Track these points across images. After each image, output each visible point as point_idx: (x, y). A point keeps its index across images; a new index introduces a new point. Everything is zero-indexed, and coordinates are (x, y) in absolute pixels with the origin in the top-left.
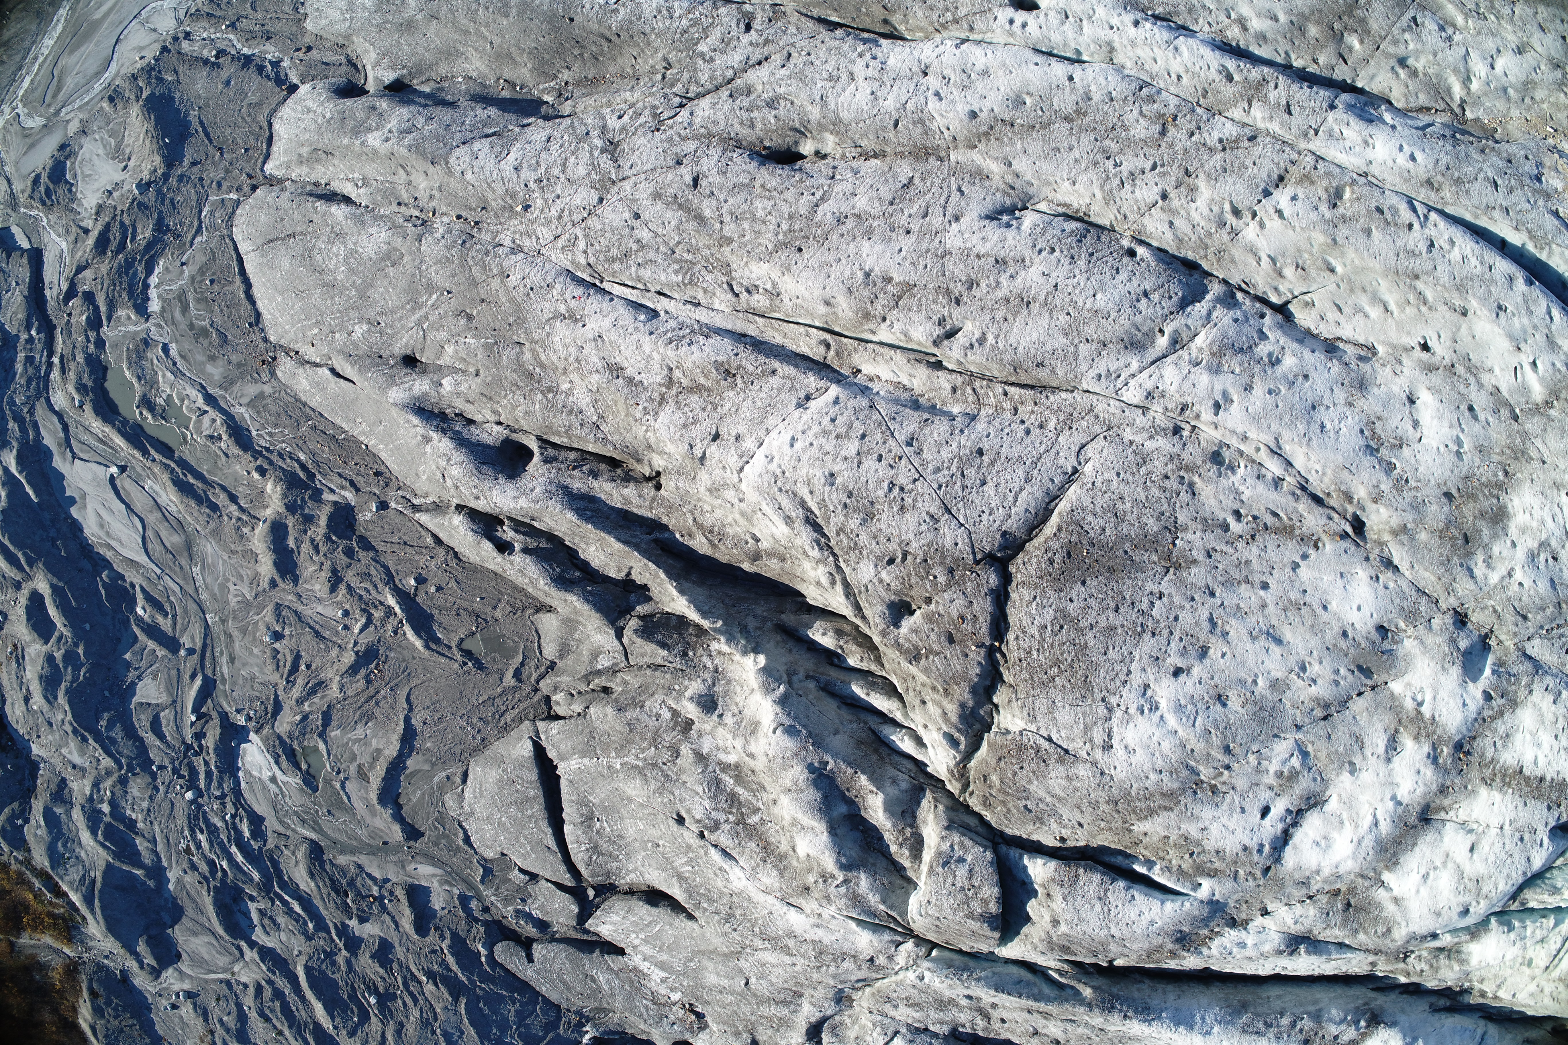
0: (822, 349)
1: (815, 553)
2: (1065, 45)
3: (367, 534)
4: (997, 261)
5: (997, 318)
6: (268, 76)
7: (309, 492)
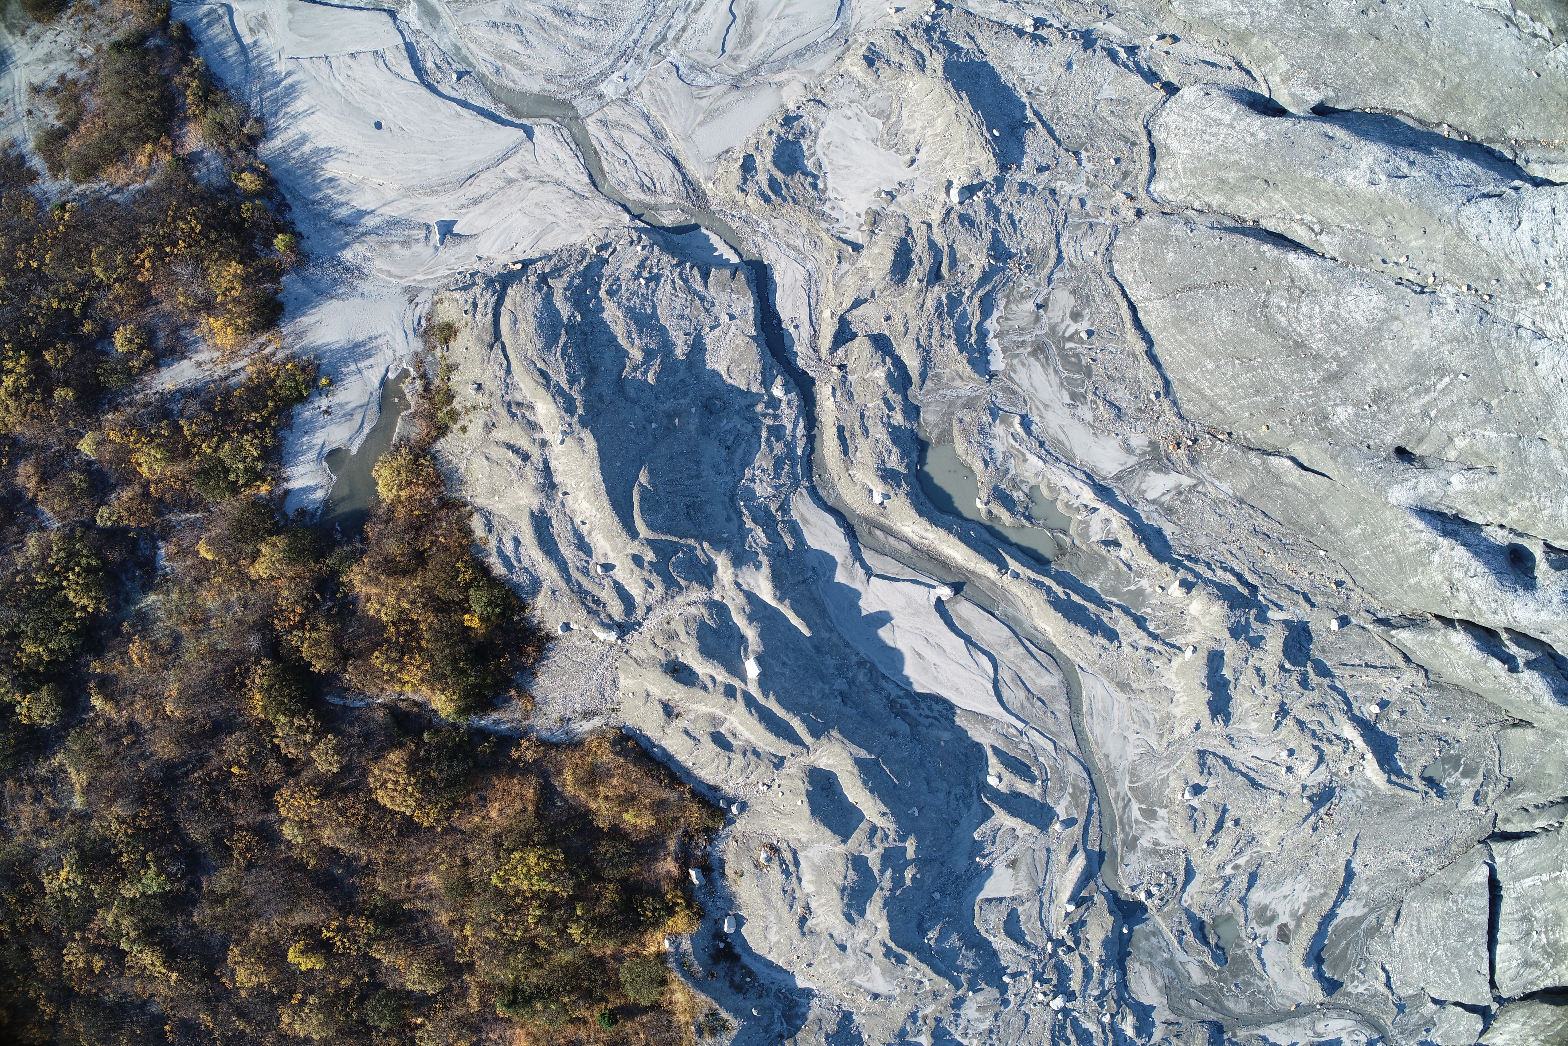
3: (1323, 657)
6: (1126, 66)
7: (1254, 611)
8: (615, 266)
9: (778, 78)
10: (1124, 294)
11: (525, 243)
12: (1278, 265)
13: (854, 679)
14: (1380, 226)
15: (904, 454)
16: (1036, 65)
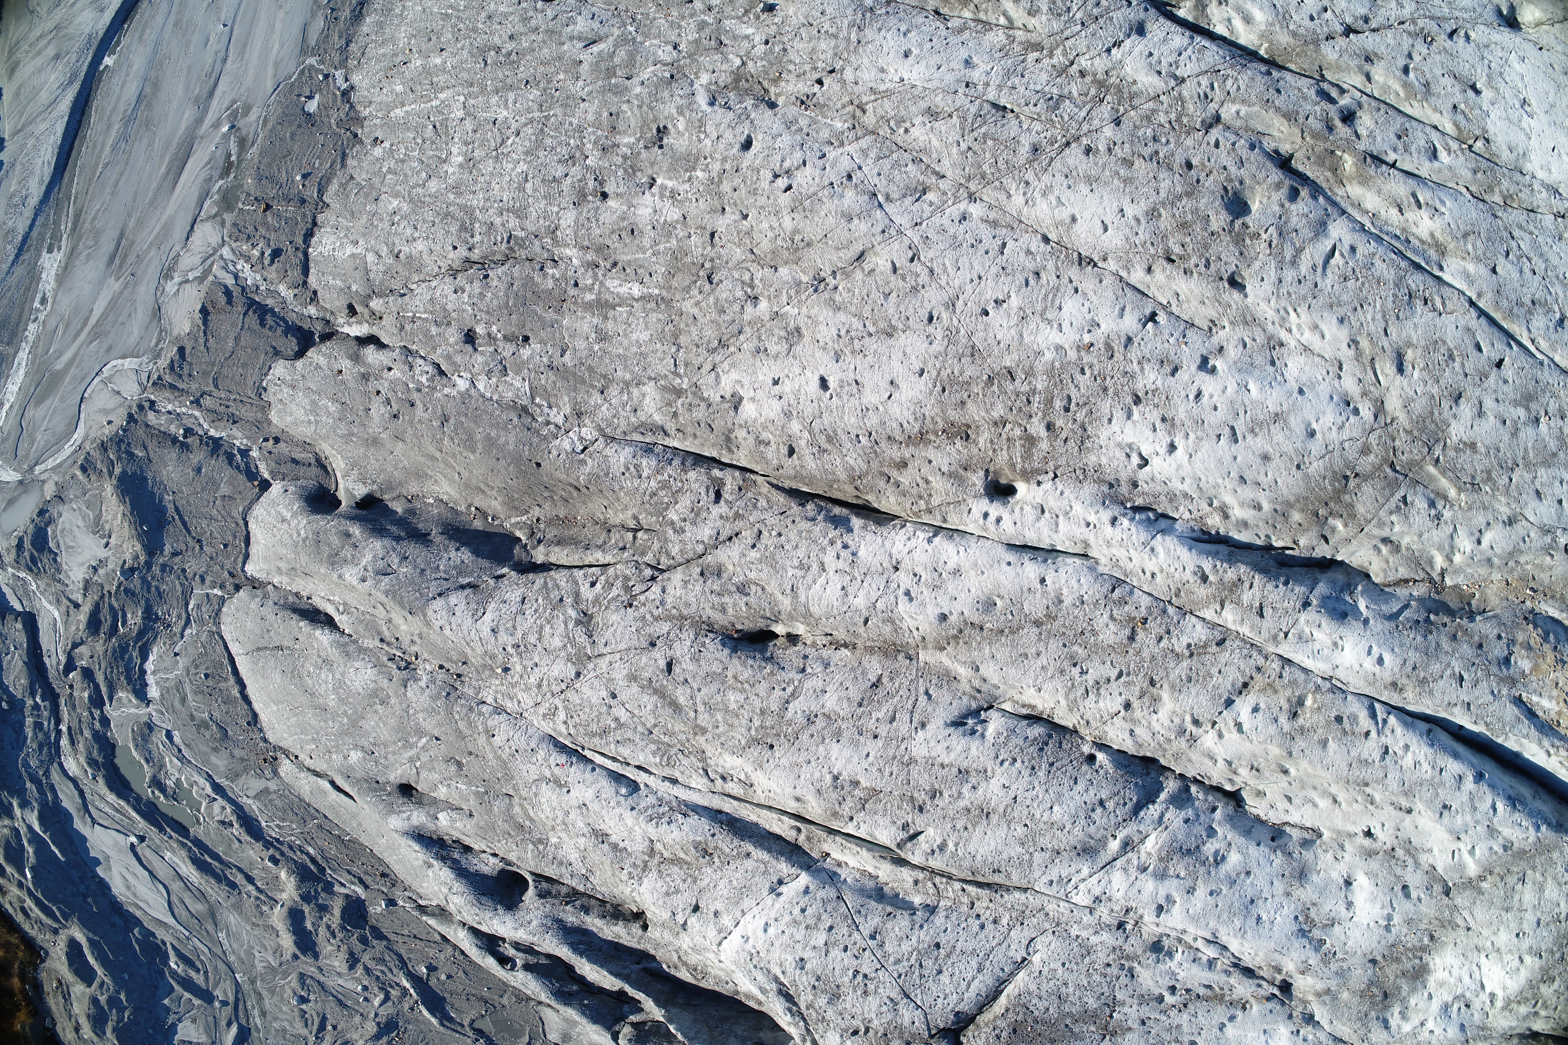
0: (794, 833)
1: (788, 1018)
2: (1039, 540)
3: (379, 925)
4: (960, 772)
5: (958, 826)
7: (322, 885)
9: (43, 477)
10: (227, 648)
14: (382, 610)
15: (101, 751)
16: (180, 469)
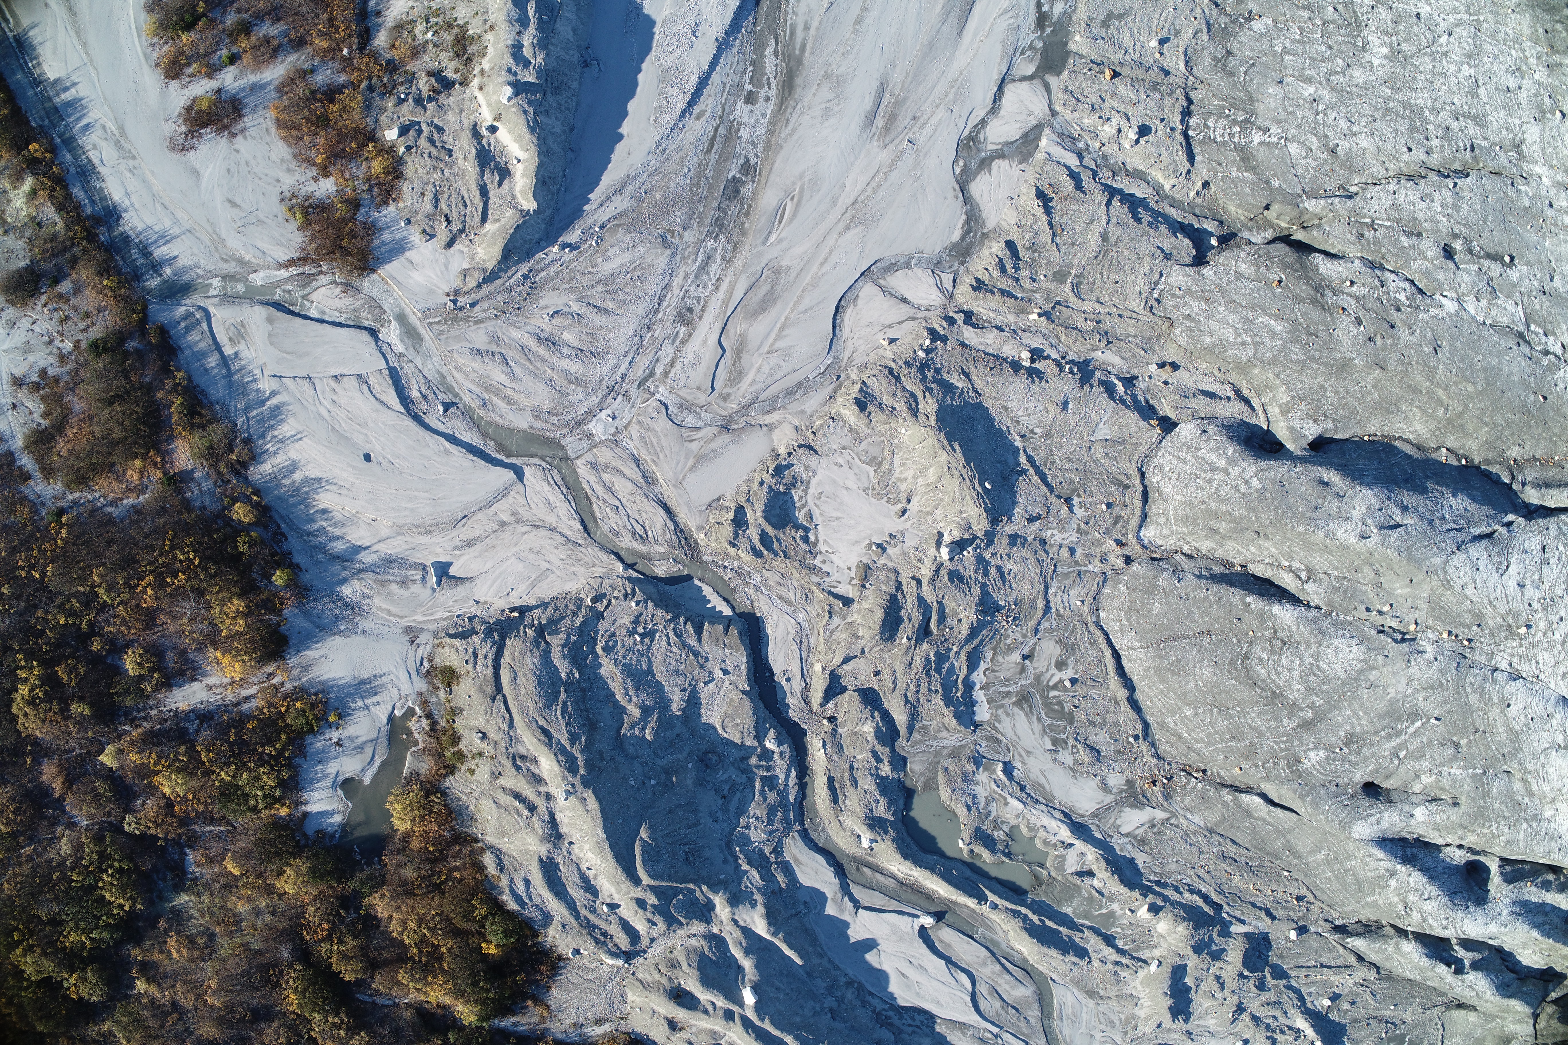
3: (1281, 962)
6: (1123, 402)
7: (1218, 928)
8: (610, 621)
9: (768, 419)
10: (1109, 642)
11: (522, 589)
12: (1262, 617)
13: (843, 997)
14: (1368, 574)
15: (891, 803)
16: (1031, 404)
